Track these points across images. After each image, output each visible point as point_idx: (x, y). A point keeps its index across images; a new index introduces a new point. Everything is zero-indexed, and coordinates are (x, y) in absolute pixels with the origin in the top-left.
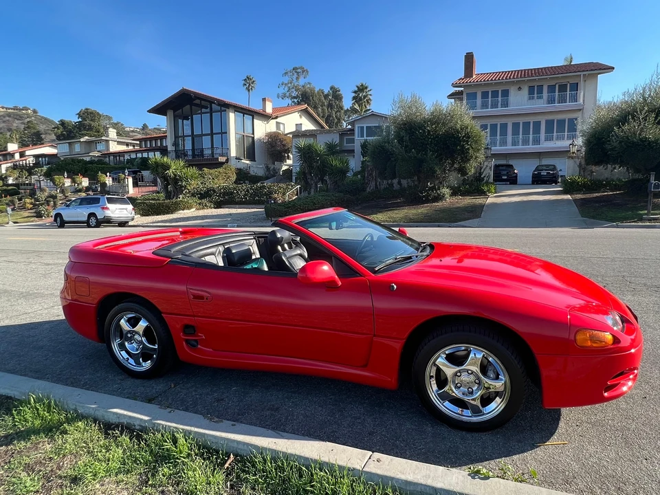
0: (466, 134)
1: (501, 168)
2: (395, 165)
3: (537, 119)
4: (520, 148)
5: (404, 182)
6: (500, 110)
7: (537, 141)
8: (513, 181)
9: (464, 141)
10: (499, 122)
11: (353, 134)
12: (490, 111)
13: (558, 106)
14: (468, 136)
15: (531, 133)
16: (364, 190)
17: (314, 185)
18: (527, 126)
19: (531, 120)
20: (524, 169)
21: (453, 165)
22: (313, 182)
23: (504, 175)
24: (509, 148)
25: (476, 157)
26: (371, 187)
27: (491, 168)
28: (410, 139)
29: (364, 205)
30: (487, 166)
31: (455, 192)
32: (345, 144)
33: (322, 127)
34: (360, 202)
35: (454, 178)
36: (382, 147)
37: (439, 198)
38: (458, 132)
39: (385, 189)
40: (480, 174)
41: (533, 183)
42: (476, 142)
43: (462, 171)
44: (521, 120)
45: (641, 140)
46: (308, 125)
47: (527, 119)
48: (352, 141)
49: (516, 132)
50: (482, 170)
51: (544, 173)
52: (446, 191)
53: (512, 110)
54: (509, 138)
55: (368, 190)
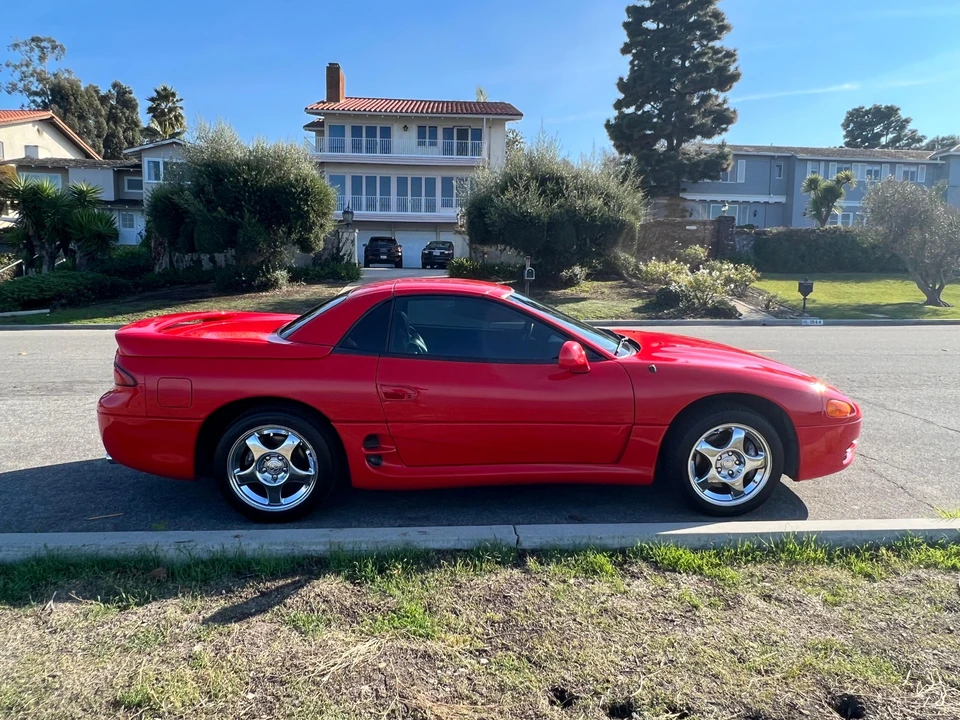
0: (302, 191)
1: (380, 243)
2: (193, 230)
3: (431, 174)
4: (410, 215)
5: (220, 258)
6: (378, 157)
7: (431, 207)
8: (396, 262)
9: (301, 199)
10: (379, 174)
11: (140, 173)
12: (364, 156)
13: (456, 159)
14: (307, 193)
15: (423, 194)
16: (149, 268)
17: (47, 258)
18: (417, 183)
19: (423, 175)
20: (411, 247)
21: (289, 233)
22: (44, 253)
23: (384, 254)
24: (393, 214)
25: (322, 226)
26: (162, 264)
27: (353, 241)
28: (215, 191)
29: (147, 294)
30: (347, 239)
31: (295, 276)
32: (126, 190)
33: (88, 156)
34: (140, 289)
35: (292, 256)
36: (169, 199)
37: (269, 285)
38: (293, 186)
39: (188, 268)
40: (339, 250)
41: (424, 267)
42: (320, 202)
43: (305, 245)
44: (410, 174)
45: (522, 214)
46: (52, 148)
47: (417, 174)
48: (139, 185)
49: (402, 192)
50: (341, 245)
51: (437, 253)
52: (281, 275)
53: (396, 158)
54: (394, 197)
55: (157, 269)
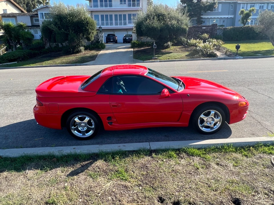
0: (86, 22)
1: (110, 36)
2: (55, 36)
3: (125, 13)
4: (119, 27)
5: (64, 44)
6: (108, 8)
7: (125, 24)
8: (115, 42)
9: (86, 25)
10: (109, 14)
11: (38, 17)
12: (104, 8)
13: (132, 8)
14: (88, 23)
15: (123, 20)
16: (44, 48)
17: (14, 46)
18: (121, 17)
19: (122, 13)
20: (120, 36)
21: (83, 36)
22: (13, 44)
23: (112, 39)
24: (114, 26)
25: (93, 33)
26: (48, 46)
27: (102, 37)
28: (60, 24)
29: (44, 55)
30: (101, 36)
31: (86, 48)
32: (34, 22)
33: (22, 12)
34: (42, 54)
35: (85, 42)
36: (47, 27)
37: (79, 52)
38: (83, 21)
39: (55, 47)
40: (98, 39)
41: (124, 43)
42: (92, 25)
43: (88, 39)
44: (118, 14)
45: (152, 27)
46: (11, 10)
47: (120, 13)
48: (38, 20)
49: (116, 19)
50: (99, 38)
51: (127, 38)
52: (82, 48)
53: (114, 9)
54: (114, 21)
55: (46, 47)
